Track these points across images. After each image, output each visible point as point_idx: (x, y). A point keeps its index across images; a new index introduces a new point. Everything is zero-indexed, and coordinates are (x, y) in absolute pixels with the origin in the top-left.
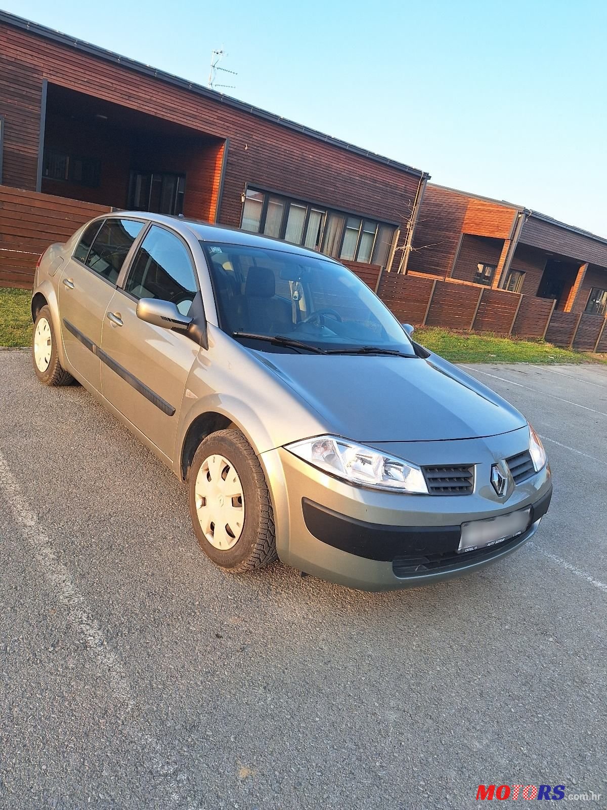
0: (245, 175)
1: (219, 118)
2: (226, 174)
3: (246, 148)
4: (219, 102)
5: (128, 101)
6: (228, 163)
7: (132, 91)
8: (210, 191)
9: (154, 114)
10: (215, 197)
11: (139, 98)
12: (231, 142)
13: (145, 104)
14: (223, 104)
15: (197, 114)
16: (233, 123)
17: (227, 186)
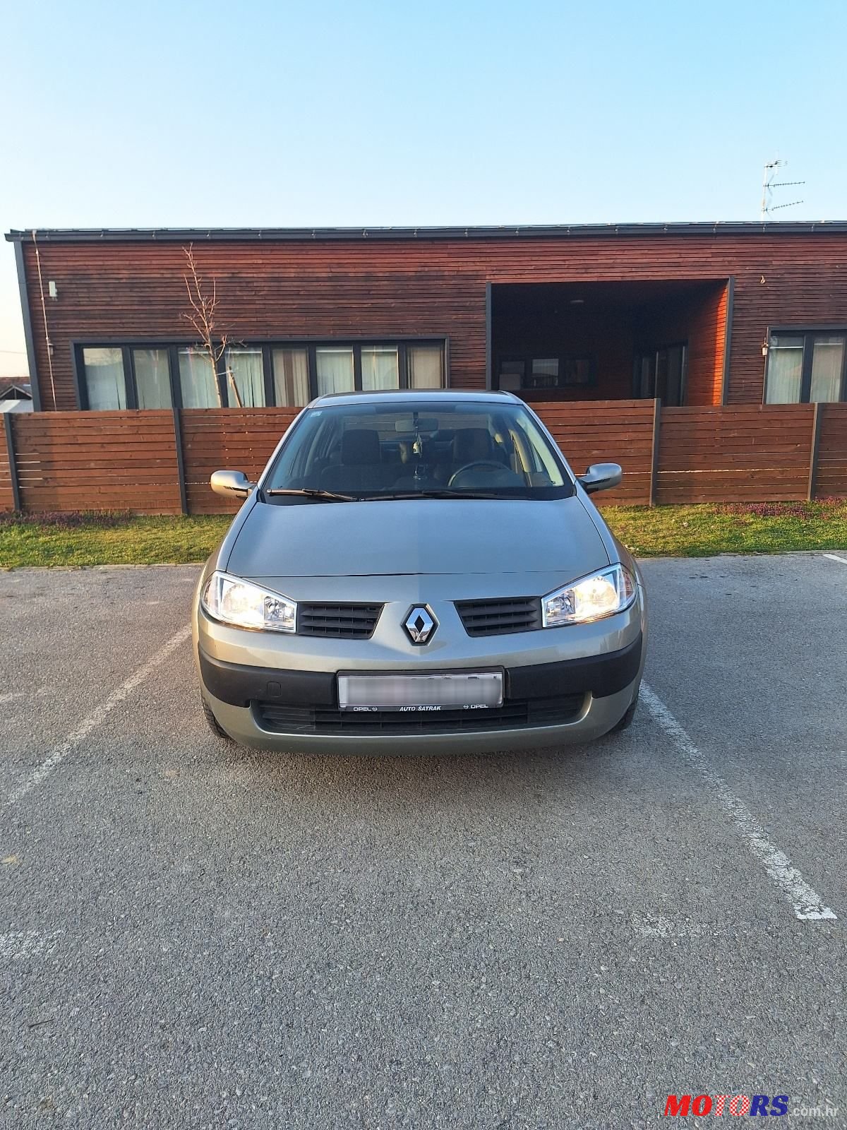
0: (766, 318)
1: (714, 255)
2: (733, 324)
3: (763, 281)
4: (711, 235)
5: (585, 275)
6: (734, 310)
7: (590, 260)
8: (713, 353)
9: (620, 279)
10: (721, 360)
11: (599, 266)
12: (737, 281)
13: (607, 270)
14: (717, 235)
15: (680, 260)
16: (738, 255)
17: (737, 340)
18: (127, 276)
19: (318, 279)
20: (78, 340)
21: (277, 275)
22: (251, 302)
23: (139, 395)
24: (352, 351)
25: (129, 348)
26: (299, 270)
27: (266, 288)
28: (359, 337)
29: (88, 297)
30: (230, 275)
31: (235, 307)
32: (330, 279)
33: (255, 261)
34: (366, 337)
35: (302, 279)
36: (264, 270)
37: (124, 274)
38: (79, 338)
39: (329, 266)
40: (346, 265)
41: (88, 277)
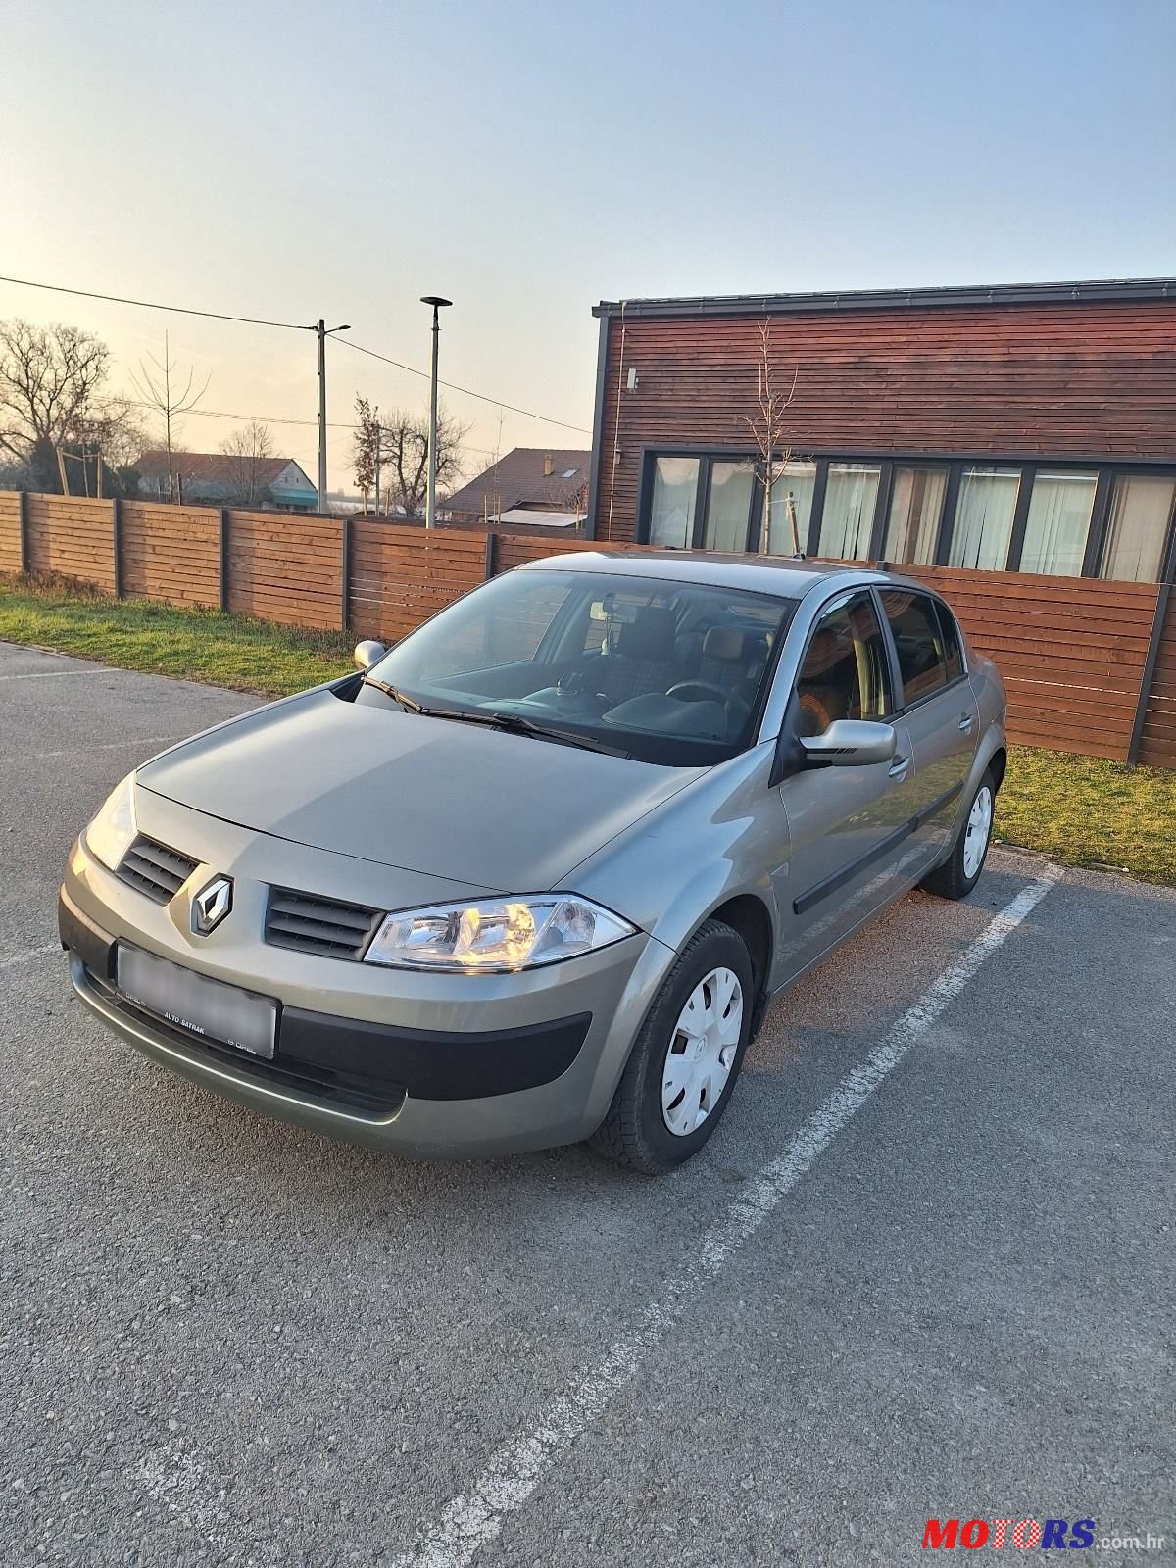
18: (722, 361)
19: (986, 365)
20: (652, 445)
21: (922, 359)
22: (878, 398)
23: (709, 524)
24: (1019, 476)
25: (709, 458)
26: (958, 351)
27: (904, 379)
28: (1034, 455)
29: (672, 390)
30: (857, 359)
31: (854, 405)
32: (1005, 364)
33: (897, 339)
34: (1047, 456)
35: (960, 365)
36: (906, 352)
37: (720, 358)
38: (652, 444)
39: (1009, 343)
40: (1035, 343)
41: (676, 362)
